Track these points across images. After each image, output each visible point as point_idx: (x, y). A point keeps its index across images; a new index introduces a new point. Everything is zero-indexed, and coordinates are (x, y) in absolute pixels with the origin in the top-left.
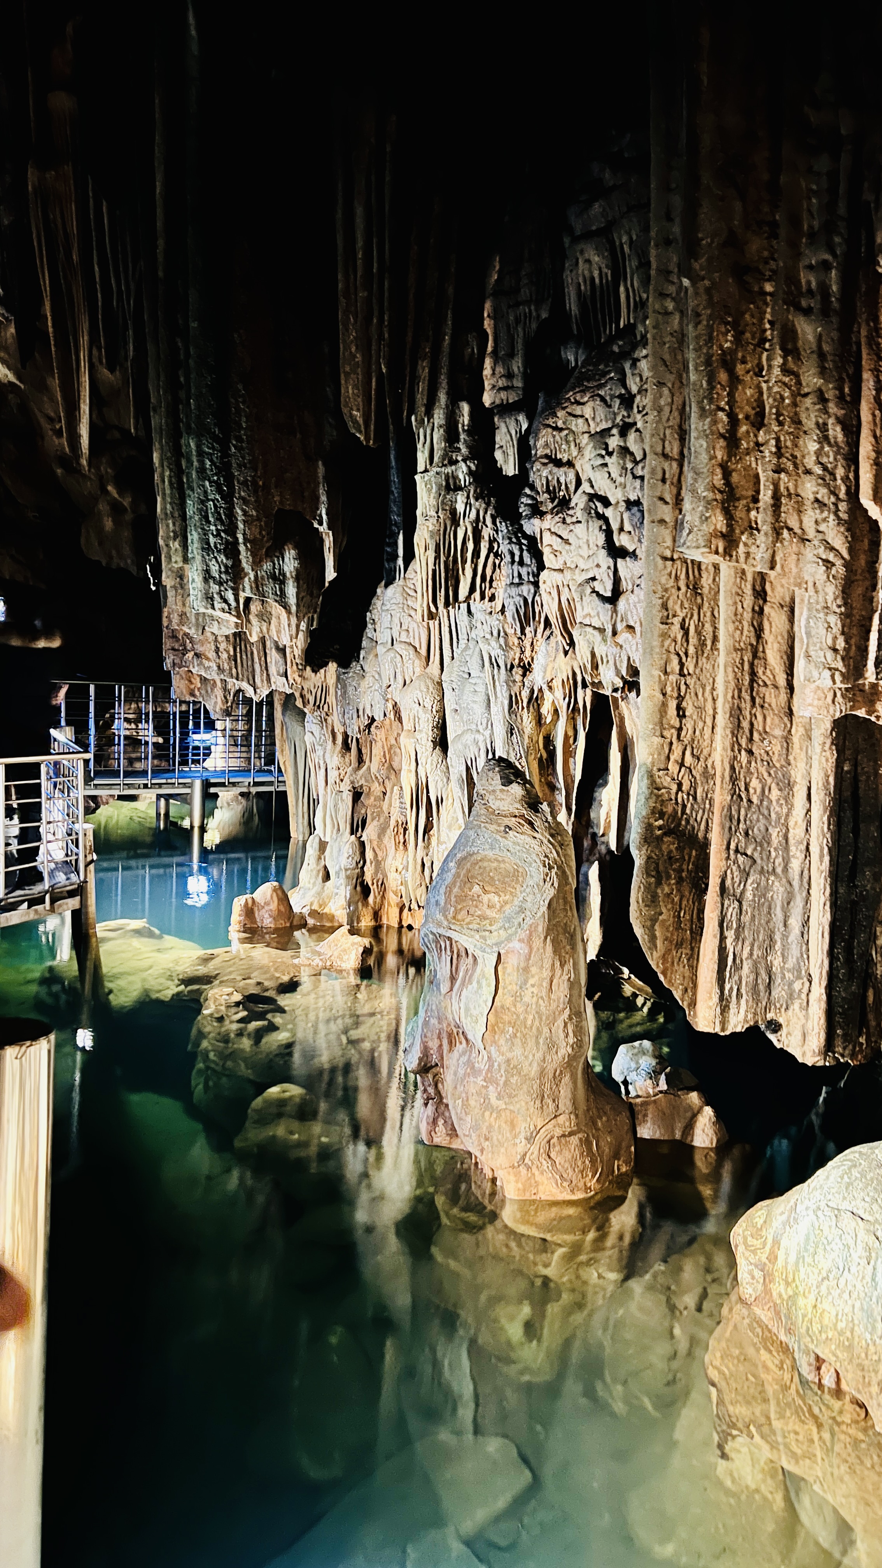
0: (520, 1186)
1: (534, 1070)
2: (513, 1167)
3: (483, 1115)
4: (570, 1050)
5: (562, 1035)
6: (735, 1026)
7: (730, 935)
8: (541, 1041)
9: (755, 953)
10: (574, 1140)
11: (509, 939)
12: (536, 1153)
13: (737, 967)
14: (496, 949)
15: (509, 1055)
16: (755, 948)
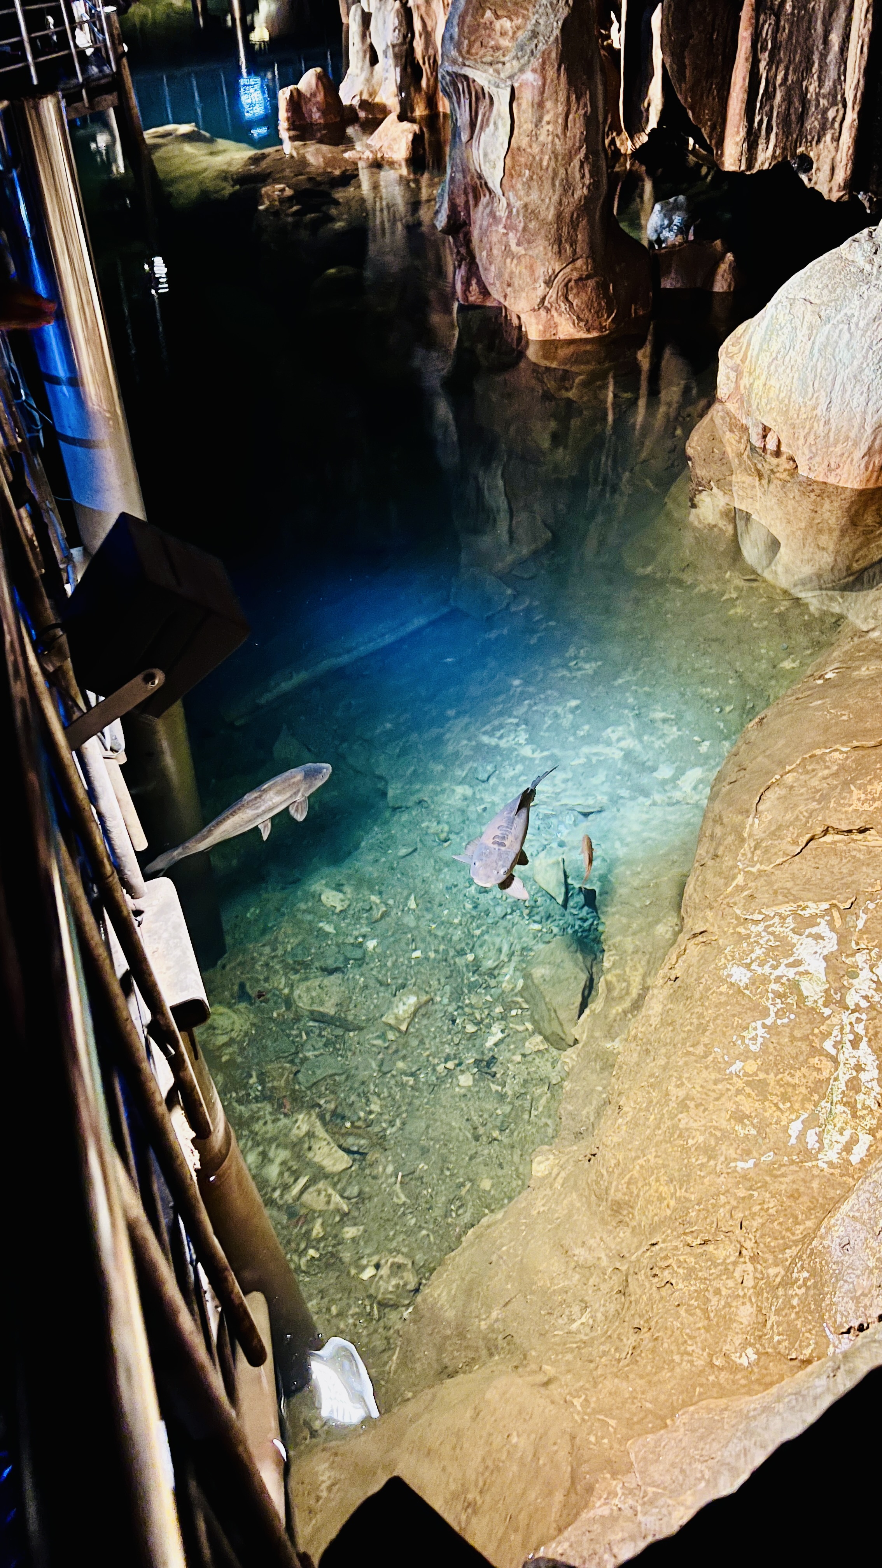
0: (541, 327)
1: (551, 215)
2: (534, 310)
3: (505, 263)
4: (585, 191)
5: (578, 176)
6: (763, 164)
7: (764, 57)
8: (557, 183)
9: (790, 78)
10: (591, 283)
11: (522, 70)
12: (554, 296)
13: (769, 95)
14: (509, 83)
15: (526, 199)
16: (791, 72)
